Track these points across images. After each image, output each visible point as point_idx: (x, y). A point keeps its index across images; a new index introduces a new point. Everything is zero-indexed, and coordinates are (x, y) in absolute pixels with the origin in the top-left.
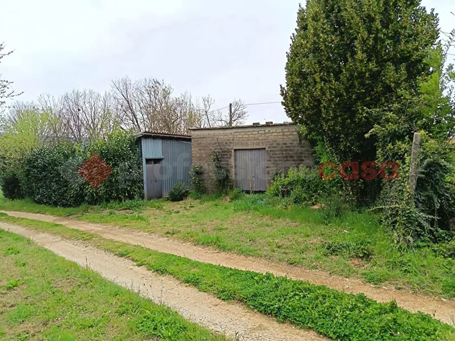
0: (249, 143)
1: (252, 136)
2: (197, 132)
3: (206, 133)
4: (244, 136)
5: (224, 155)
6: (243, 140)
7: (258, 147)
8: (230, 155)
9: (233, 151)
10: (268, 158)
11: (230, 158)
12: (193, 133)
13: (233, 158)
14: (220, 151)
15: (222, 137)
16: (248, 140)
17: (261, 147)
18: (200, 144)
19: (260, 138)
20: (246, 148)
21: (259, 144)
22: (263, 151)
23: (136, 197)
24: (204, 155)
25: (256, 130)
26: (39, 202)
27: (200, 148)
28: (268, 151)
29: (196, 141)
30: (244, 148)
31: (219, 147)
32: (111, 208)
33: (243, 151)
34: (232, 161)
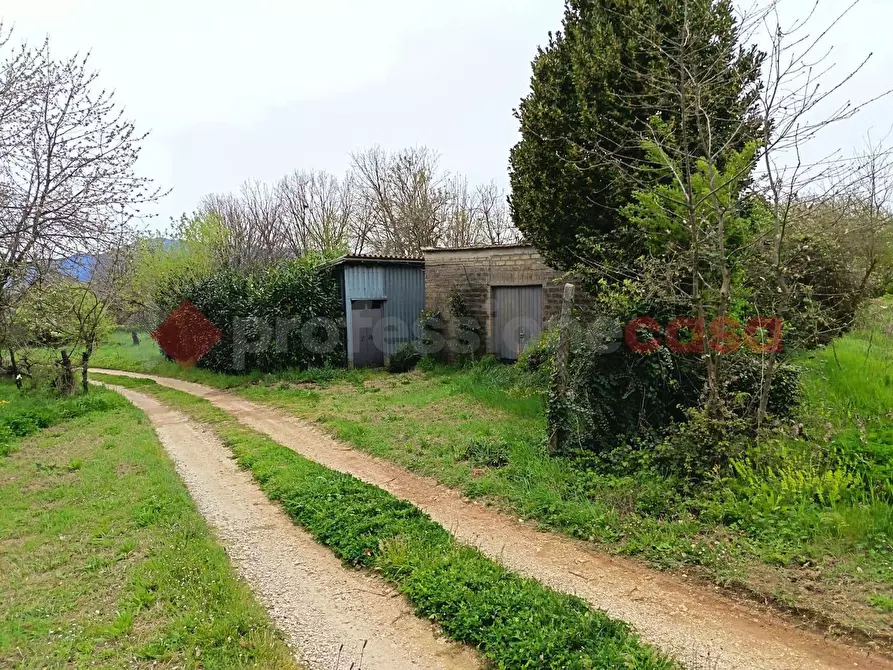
0: (516, 276)
1: (521, 263)
2: (433, 257)
3: (447, 257)
4: (508, 263)
5: (475, 296)
6: (506, 270)
7: (530, 283)
8: (485, 296)
9: (489, 289)
10: (546, 303)
11: (484, 301)
12: (427, 257)
13: (488, 301)
14: (469, 288)
15: (472, 264)
16: (514, 270)
17: (535, 283)
18: (438, 276)
19: (534, 267)
20: (512, 284)
21: (531, 277)
22: (539, 290)
23: (326, 363)
24: (443, 296)
25: (526, 252)
26: (201, 365)
27: (438, 283)
28: (546, 291)
29: (431, 271)
30: (507, 283)
31: (466, 282)
32: (287, 379)
33: (506, 290)
34: (487, 306)
